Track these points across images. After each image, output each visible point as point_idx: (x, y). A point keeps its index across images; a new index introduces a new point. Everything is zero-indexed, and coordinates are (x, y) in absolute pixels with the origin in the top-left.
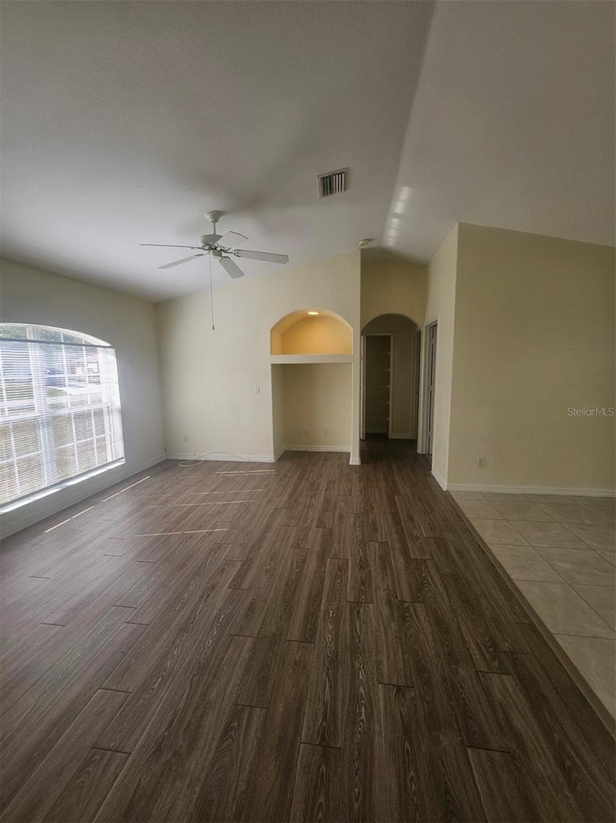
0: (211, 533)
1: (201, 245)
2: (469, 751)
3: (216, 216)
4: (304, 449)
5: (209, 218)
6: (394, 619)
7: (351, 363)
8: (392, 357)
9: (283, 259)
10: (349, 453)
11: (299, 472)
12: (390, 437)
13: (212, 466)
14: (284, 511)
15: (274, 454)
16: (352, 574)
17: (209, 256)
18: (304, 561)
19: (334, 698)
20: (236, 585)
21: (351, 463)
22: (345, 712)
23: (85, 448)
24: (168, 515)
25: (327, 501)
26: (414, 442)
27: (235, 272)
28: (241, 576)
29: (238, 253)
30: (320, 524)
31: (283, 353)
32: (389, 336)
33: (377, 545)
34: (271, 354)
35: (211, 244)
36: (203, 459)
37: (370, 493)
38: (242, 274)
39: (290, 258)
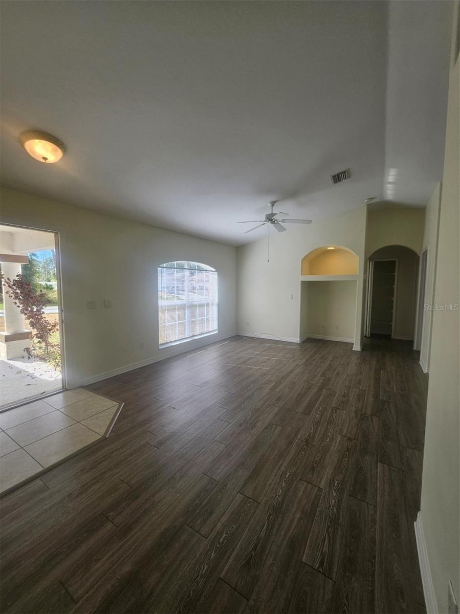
0: (260, 369)
1: (264, 219)
2: (379, 463)
3: (273, 203)
4: (321, 338)
5: (270, 205)
6: (357, 418)
7: (356, 281)
8: (396, 278)
9: (310, 222)
10: (353, 344)
11: (315, 350)
12: (392, 337)
13: (262, 341)
14: (302, 366)
15: (300, 338)
16: (337, 398)
17: (269, 224)
18: (310, 388)
19: (315, 433)
20: (272, 389)
21: (353, 349)
22: (319, 437)
23: (202, 321)
24: (239, 358)
25: (330, 365)
26: (412, 342)
27: (281, 229)
28: (276, 386)
29: (283, 221)
30: (323, 375)
31: (310, 274)
32: (395, 261)
33: (358, 390)
34: (301, 275)
35: (270, 218)
36: (257, 337)
37: (362, 366)
38: (286, 230)
39: (313, 221)
